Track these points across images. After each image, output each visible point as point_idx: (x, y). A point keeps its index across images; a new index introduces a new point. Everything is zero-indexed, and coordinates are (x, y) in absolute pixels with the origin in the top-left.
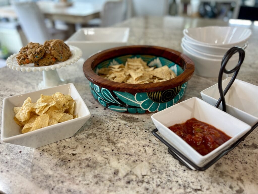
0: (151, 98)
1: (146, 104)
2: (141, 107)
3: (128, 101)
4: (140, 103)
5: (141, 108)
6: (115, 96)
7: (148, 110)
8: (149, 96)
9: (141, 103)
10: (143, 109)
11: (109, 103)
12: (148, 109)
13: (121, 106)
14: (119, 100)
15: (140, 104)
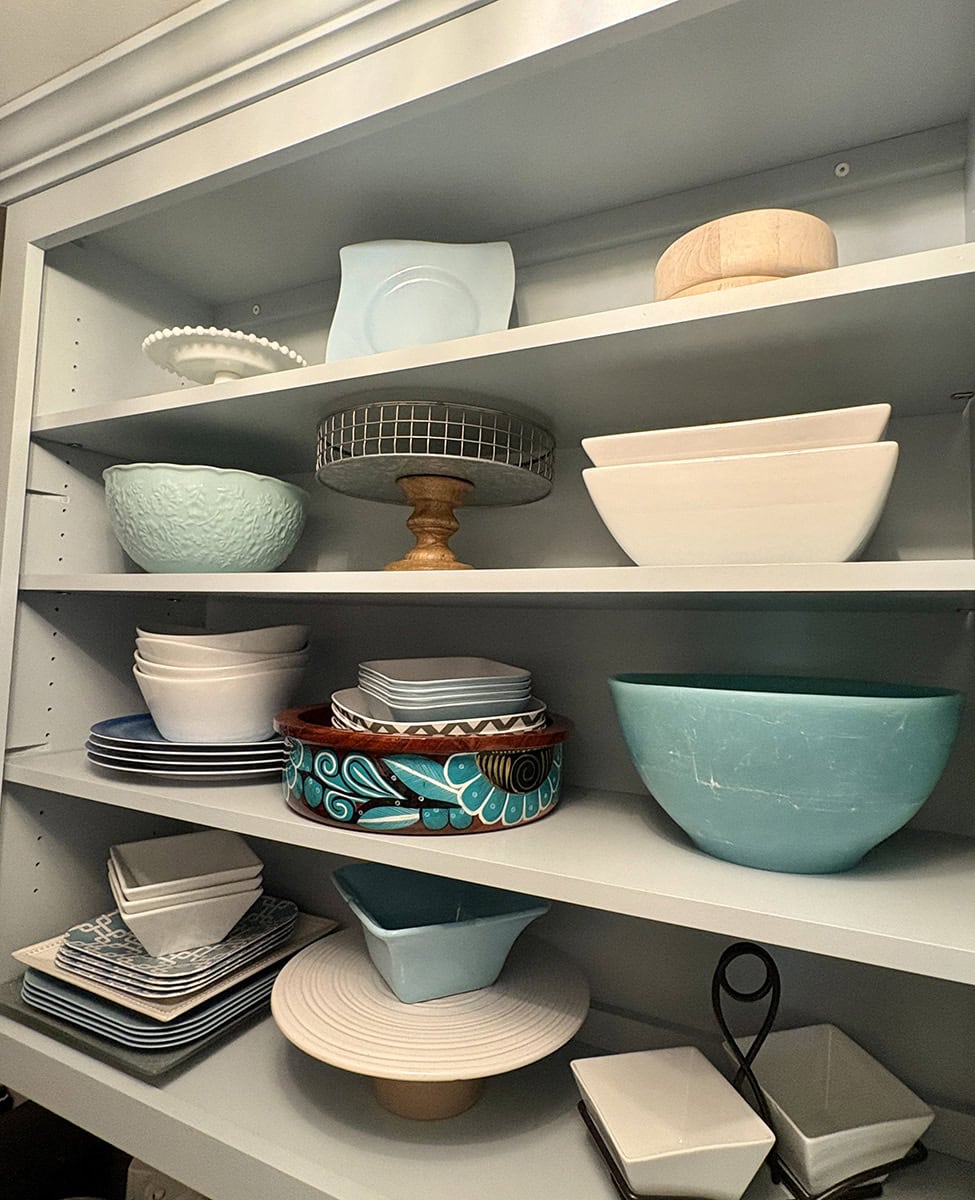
0: (487, 773)
1: (475, 795)
2: (461, 803)
3: (425, 783)
4: (459, 790)
5: (460, 807)
6: (387, 775)
7: (477, 816)
8: (482, 768)
9: (462, 790)
10: (465, 809)
11: (365, 801)
12: (479, 811)
13: (404, 804)
14: (397, 785)
15: (459, 794)
